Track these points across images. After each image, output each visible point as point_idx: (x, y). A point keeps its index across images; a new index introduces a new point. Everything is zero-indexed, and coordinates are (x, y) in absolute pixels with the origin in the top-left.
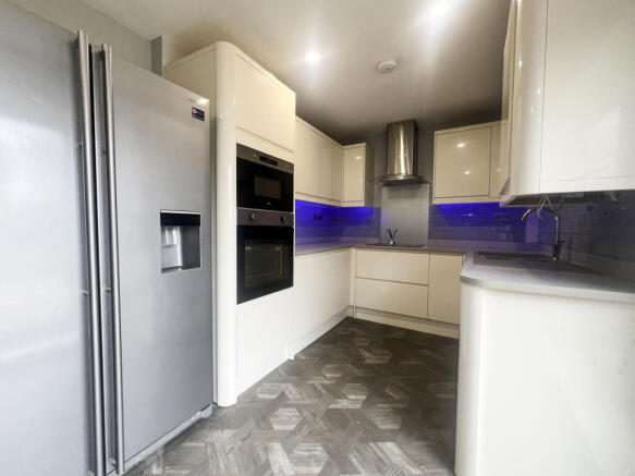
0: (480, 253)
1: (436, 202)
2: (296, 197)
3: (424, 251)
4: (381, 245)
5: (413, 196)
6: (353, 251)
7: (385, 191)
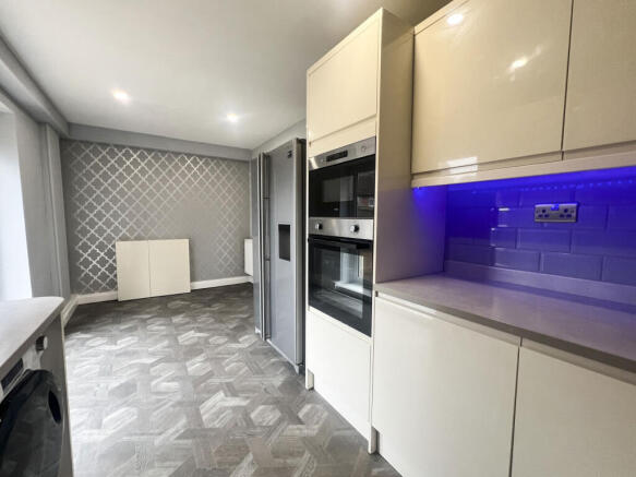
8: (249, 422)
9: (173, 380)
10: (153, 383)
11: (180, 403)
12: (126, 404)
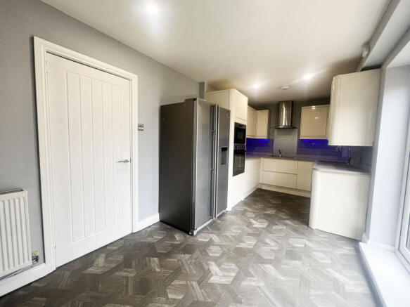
0: (320, 161)
1: (301, 138)
2: (247, 137)
3: (296, 160)
4: (273, 156)
5: (289, 134)
6: (262, 159)
7: (276, 131)
8: (255, 217)
9: (266, 243)
10: (277, 248)
11: (271, 233)
12: (294, 247)
